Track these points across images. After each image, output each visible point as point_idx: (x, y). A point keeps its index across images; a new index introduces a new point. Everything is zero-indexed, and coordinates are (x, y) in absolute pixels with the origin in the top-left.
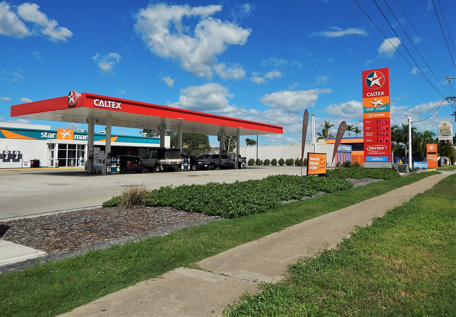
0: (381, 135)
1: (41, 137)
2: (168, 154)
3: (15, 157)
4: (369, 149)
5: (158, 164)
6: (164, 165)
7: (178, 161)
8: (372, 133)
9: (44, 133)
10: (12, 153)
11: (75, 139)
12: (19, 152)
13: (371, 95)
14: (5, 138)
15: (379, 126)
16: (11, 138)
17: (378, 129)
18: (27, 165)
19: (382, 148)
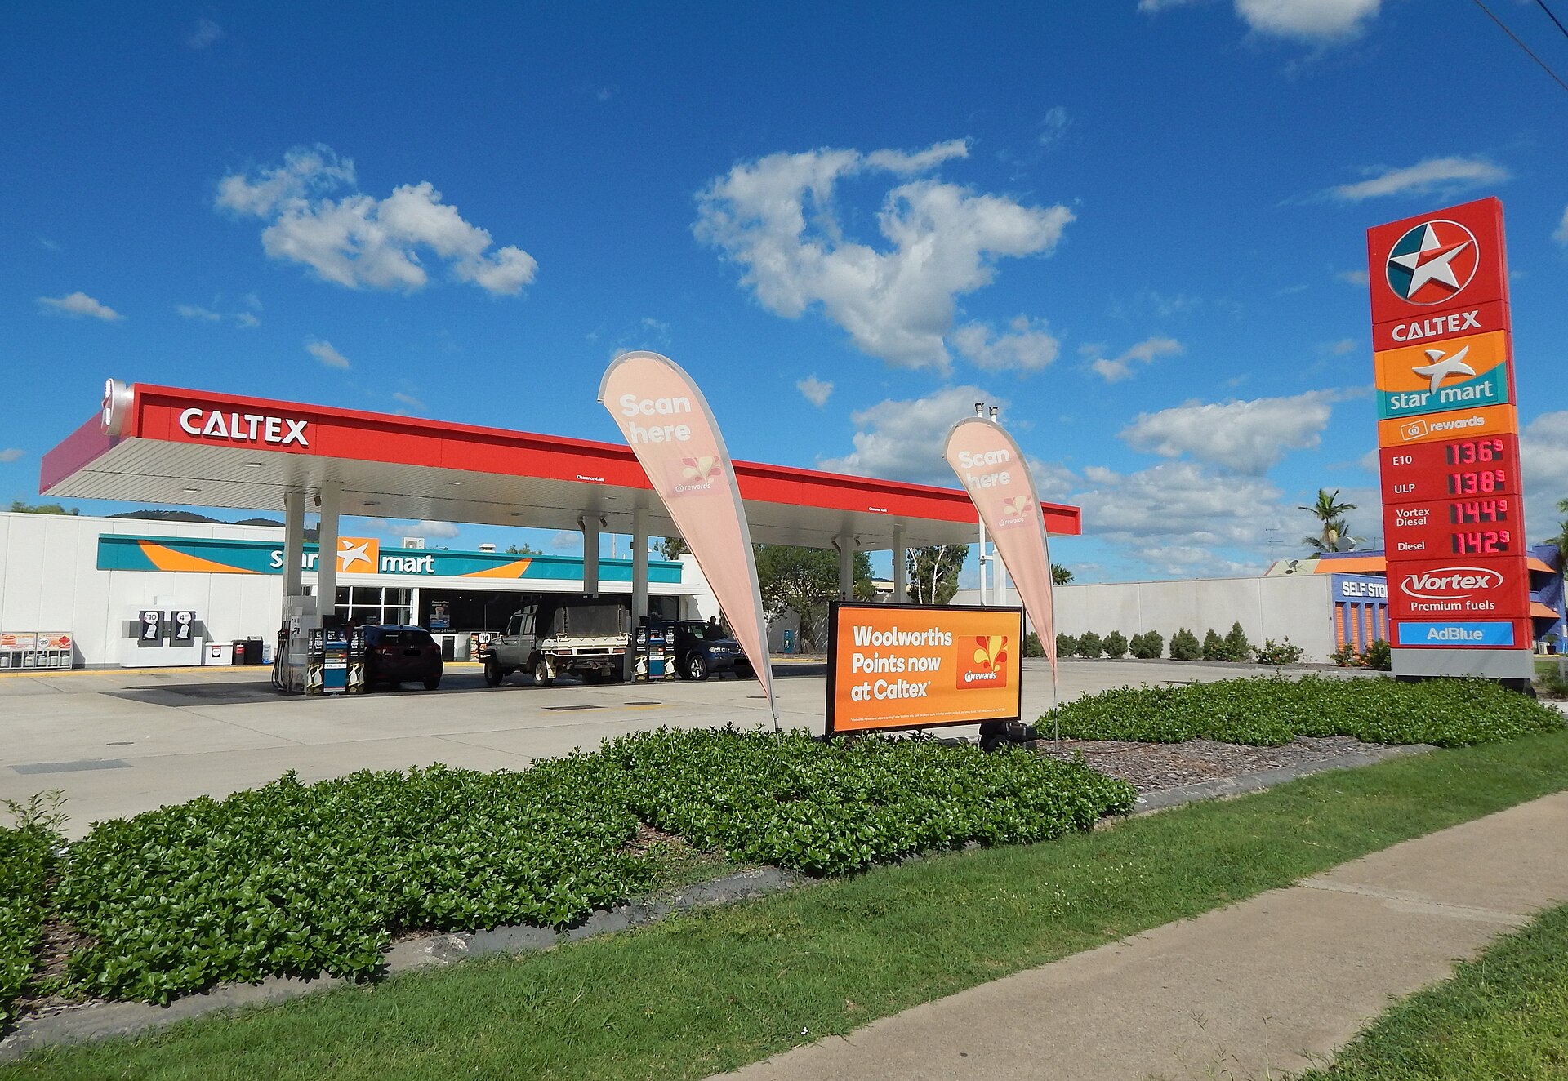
0: (1469, 518)
1: (272, 564)
2: (565, 616)
3: (178, 632)
4: (1410, 586)
5: (537, 657)
6: (558, 663)
7: (614, 643)
8: (1427, 512)
9: (280, 552)
10: (168, 618)
11: (385, 572)
12: (192, 614)
13: (1415, 332)
14: (154, 568)
15: (1458, 477)
16: (175, 572)
17: (1453, 489)
18: (219, 656)
19: (1477, 582)
